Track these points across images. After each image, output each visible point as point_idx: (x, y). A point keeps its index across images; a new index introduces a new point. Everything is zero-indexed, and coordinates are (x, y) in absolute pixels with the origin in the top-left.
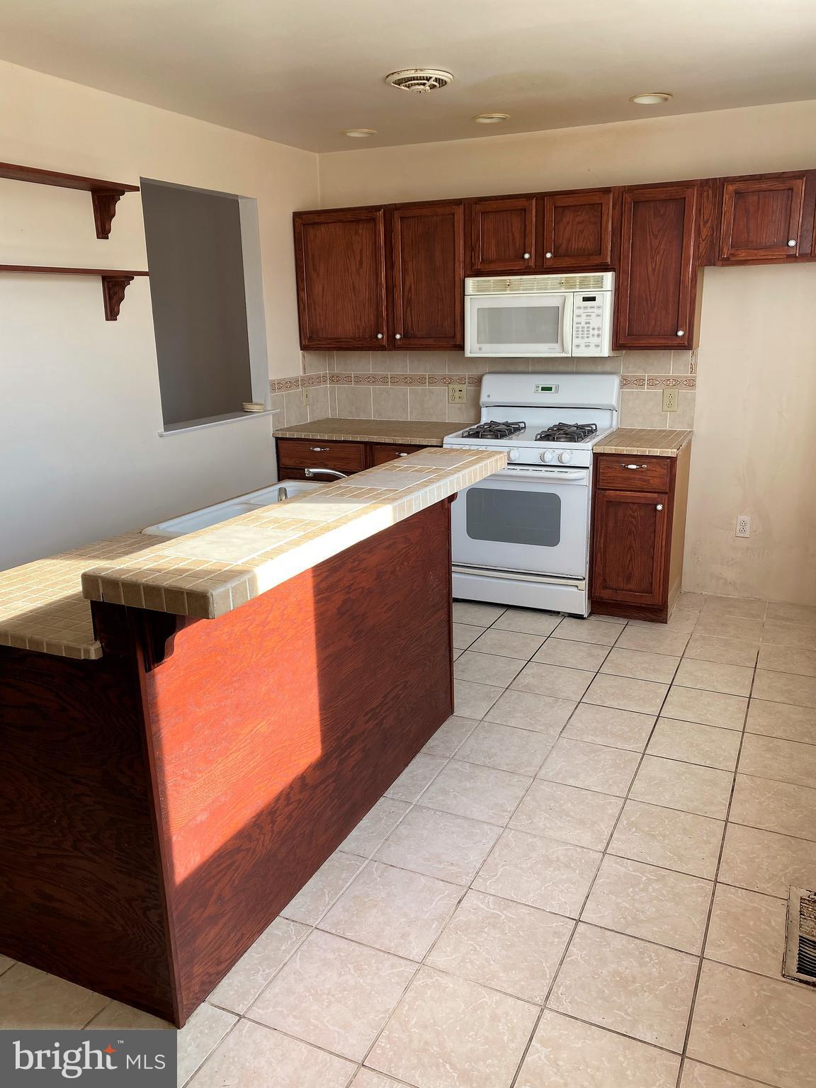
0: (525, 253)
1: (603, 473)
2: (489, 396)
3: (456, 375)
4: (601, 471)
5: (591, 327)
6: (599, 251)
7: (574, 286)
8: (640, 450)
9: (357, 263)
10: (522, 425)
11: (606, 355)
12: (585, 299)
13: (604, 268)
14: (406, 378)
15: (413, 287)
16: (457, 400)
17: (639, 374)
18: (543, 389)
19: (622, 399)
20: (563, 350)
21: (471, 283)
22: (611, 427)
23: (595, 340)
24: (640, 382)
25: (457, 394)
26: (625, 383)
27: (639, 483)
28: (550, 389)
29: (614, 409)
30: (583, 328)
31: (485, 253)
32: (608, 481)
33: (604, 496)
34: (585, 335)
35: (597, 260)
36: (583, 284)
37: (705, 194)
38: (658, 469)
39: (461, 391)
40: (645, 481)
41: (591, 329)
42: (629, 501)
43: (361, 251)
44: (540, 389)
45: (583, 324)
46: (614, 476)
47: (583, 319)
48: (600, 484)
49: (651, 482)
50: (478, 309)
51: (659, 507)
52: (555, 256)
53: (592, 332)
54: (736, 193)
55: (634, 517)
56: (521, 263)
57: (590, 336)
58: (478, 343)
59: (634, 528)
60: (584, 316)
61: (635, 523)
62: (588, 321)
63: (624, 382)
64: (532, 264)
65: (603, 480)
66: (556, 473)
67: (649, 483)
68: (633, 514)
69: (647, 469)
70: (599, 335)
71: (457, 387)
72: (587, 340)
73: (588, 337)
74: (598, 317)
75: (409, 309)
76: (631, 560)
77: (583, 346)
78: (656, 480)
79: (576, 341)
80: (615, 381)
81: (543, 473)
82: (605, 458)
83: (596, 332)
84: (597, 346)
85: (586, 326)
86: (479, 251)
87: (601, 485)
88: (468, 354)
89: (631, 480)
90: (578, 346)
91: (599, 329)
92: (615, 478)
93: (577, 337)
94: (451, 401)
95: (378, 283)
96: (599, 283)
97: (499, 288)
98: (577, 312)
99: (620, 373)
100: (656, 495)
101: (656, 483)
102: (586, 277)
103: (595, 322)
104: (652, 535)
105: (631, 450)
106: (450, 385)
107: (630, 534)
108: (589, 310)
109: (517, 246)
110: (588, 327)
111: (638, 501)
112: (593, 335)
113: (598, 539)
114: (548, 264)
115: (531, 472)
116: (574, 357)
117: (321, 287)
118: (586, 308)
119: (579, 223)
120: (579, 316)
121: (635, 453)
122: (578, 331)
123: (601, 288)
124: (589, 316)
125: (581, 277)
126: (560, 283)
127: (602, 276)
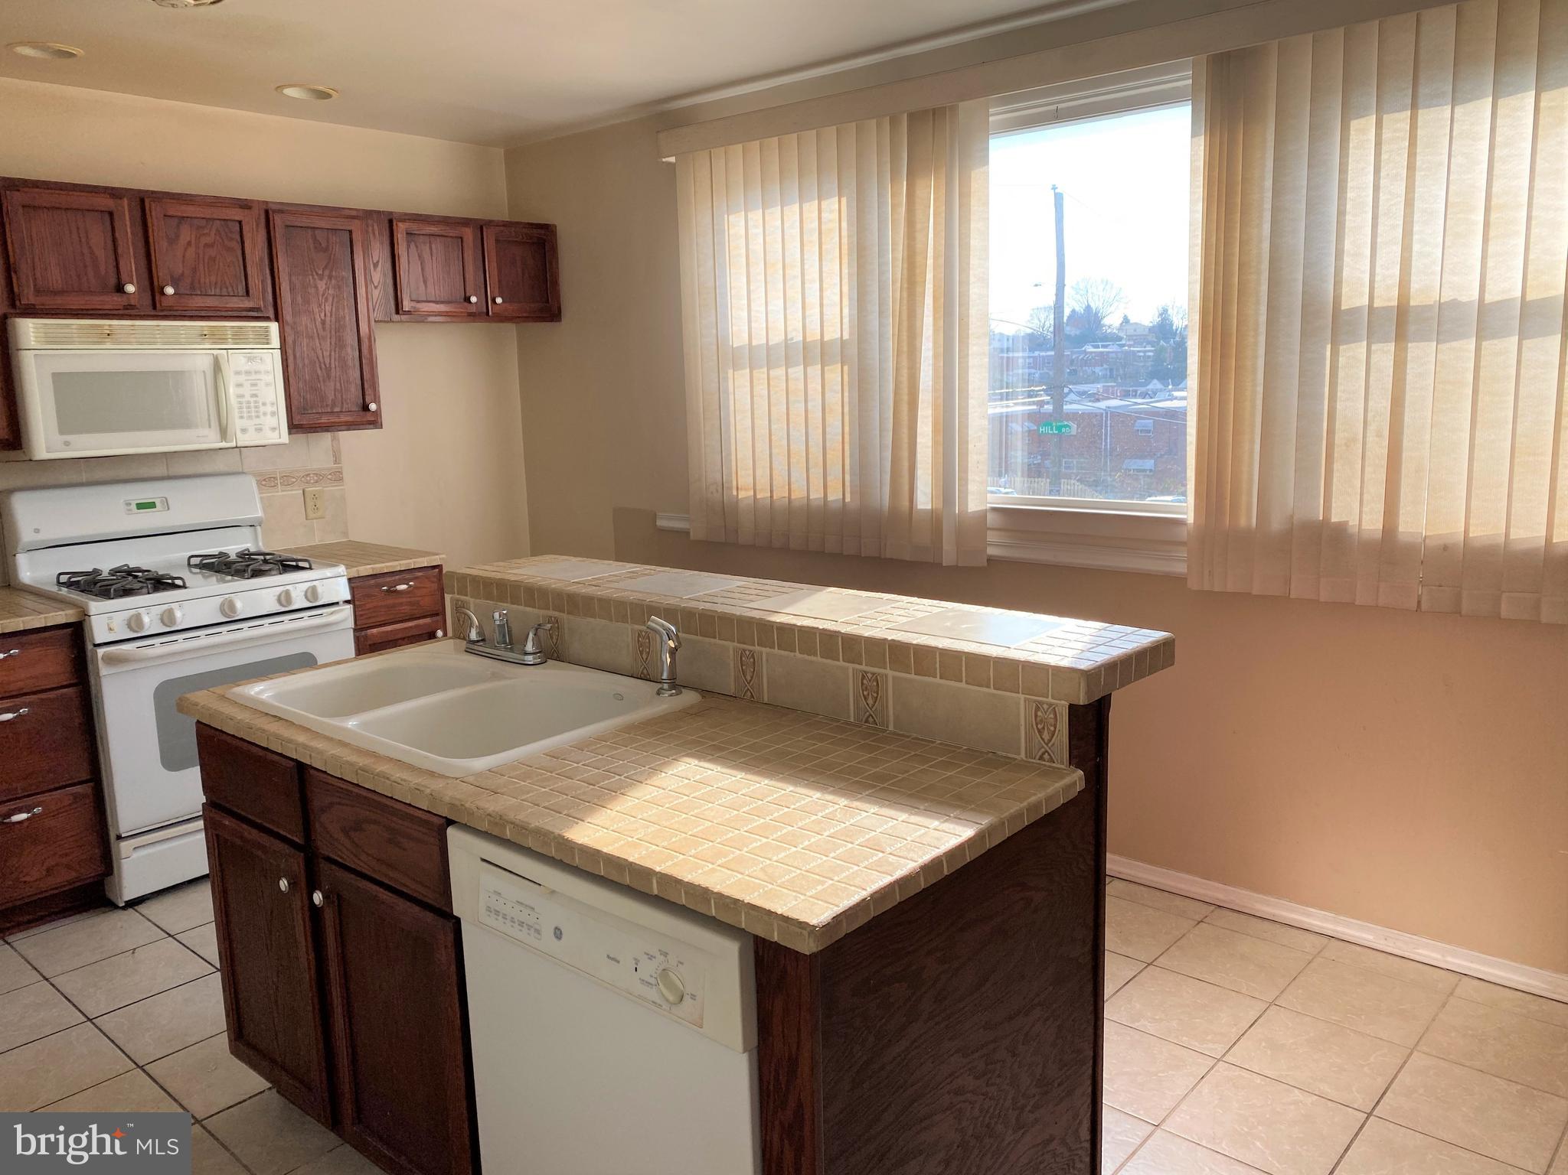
1: (360, 606)
2: (37, 532)
4: (357, 603)
5: (261, 401)
6: (245, 291)
7: (224, 340)
11: (282, 441)
17: (268, 471)
18: (140, 506)
21: (26, 328)
23: (268, 422)
24: (270, 482)
27: (406, 609)
28: (152, 505)
29: (258, 524)
30: (248, 403)
31: (39, 277)
32: (368, 615)
33: (366, 638)
34: (254, 414)
36: (238, 337)
37: (370, 229)
38: (427, 583)
40: (417, 603)
41: (260, 405)
42: (399, 636)
44: (134, 507)
45: (247, 398)
46: (375, 607)
47: (247, 390)
48: (358, 622)
49: (424, 603)
50: (53, 374)
52: (182, 292)
53: (262, 409)
54: (407, 234)
56: (117, 299)
57: (261, 414)
60: (247, 385)
62: (254, 392)
64: (136, 301)
65: (361, 615)
66: (306, 620)
67: (422, 605)
69: (416, 587)
70: (272, 414)
72: (257, 421)
73: (258, 417)
74: (269, 387)
77: (252, 430)
78: (426, 599)
79: (245, 423)
81: (287, 624)
82: (363, 583)
83: (268, 409)
84: (273, 430)
85: (252, 400)
86: (28, 274)
87: (359, 624)
89: (401, 605)
90: (245, 431)
91: (272, 404)
92: (377, 610)
93: (242, 417)
96: (266, 337)
97: (91, 339)
98: (235, 379)
100: (428, 620)
102: (241, 327)
103: (264, 394)
105: (391, 566)
108: (255, 375)
110: (256, 402)
111: (410, 633)
112: (265, 414)
114: (165, 304)
115: (267, 627)
118: (248, 372)
119: (206, 245)
120: (239, 385)
121: (398, 569)
122: (240, 408)
123: (268, 344)
124: (255, 385)
125: (233, 327)
126: (202, 335)
127: (267, 327)
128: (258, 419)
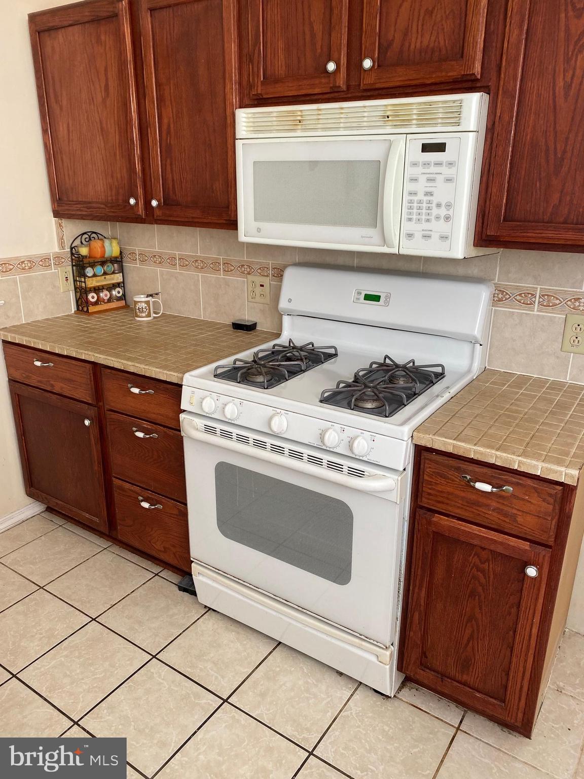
0: (329, 60)
1: (430, 483)
2: (290, 301)
3: (257, 263)
4: (426, 477)
5: (435, 200)
6: (460, 52)
7: (406, 122)
8: (501, 458)
9: (103, 89)
10: (332, 351)
11: (460, 256)
12: (426, 148)
13: (466, 85)
14: (196, 261)
15: (172, 126)
16: (258, 299)
17: (527, 284)
18: (368, 297)
19: (493, 325)
20: (385, 241)
21: (244, 118)
22: (469, 371)
23: (439, 227)
24: (526, 299)
25: (259, 290)
26: (499, 298)
27: (496, 517)
28: (376, 298)
29: (476, 342)
30: (420, 202)
31: (269, 63)
32: (440, 499)
33: (429, 523)
34: (424, 217)
35: (455, 71)
36: (425, 118)
38: (535, 500)
39: (262, 286)
40: (506, 515)
41: (434, 205)
42: (476, 542)
43: (106, 70)
44: (363, 296)
45: (421, 196)
46: (449, 493)
47: (421, 186)
48: (424, 499)
49: (520, 519)
50: (254, 162)
51: (532, 572)
52: (379, 64)
53: (435, 211)
55: (483, 571)
56: (323, 81)
57: (433, 218)
58: (256, 220)
59: (480, 589)
60: (422, 179)
61: (483, 580)
62: (429, 190)
63: (500, 296)
64: (341, 81)
65: (429, 494)
67: (515, 521)
68: (481, 566)
69: (513, 496)
70: (447, 218)
71: (259, 280)
72: (426, 226)
73: (428, 220)
74: (449, 185)
75: (168, 161)
76: (471, 637)
77: (418, 236)
78: (529, 518)
79: (408, 227)
80: (483, 294)
82: (434, 456)
83: (443, 212)
84: (444, 238)
85: (426, 199)
86: (259, 63)
87: (425, 502)
88: (242, 237)
89: (480, 506)
90: (410, 236)
91: (449, 206)
92: (450, 497)
93: (410, 220)
94: (250, 299)
95: (128, 122)
96: (455, 117)
97: (286, 128)
98: (411, 171)
99: (494, 280)
100: (526, 545)
101: (528, 523)
102: (430, 104)
103: (442, 193)
104: (514, 610)
105: (482, 453)
106: (248, 276)
107: (472, 594)
108: (433, 169)
109: (319, 51)
110: (429, 202)
111: (492, 547)
112: (438, 218)
113: (416, 590)
114: (368, 81)
116: (403, 255)
117: (65, 126)
118: (426, 164)
120: (414, 180)
121: (492, 461)
122: (410, 208)
123: (458, 124)
124: (433, 180)
125: (420, 104)
126: (384, 117)
127: (461, 101)
128: (428, 223)
